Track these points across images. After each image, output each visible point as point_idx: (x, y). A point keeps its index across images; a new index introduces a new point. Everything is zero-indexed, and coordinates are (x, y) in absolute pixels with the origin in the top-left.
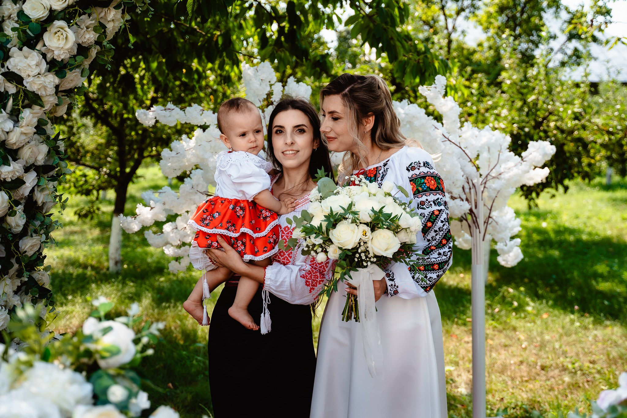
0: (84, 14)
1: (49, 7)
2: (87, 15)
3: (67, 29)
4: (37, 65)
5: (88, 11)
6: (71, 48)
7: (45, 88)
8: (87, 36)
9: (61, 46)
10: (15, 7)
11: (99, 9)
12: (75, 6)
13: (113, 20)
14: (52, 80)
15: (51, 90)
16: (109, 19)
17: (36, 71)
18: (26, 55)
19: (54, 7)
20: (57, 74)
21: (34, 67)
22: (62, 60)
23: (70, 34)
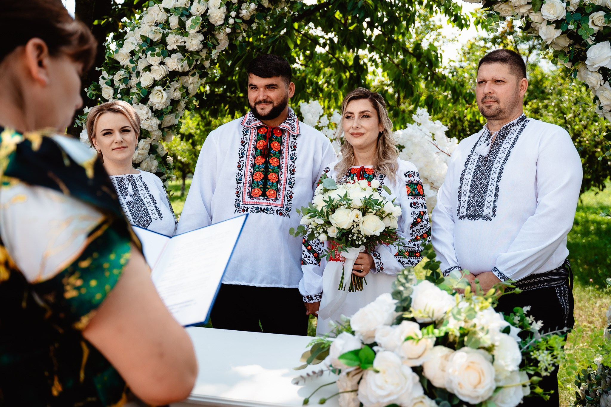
0: (173, 81)
1: (153, 79)
2: (175, 82)
3: (163, 91)
4: (147, 113)
5: (176, 79)
6: (166, 102)
7: (152, 126)
8: (175, 94)
9: (159, 101)
10: (137, 80)
11: (184, 77)
12: (166, 77)
13: (193, 83)
14: (155, 122)
15: (156, 127)
16: (189, 83)
17: (146, 117)
18: (141, 108)
19: (156, 79)
20: (158, 118)
21: (145, 115)
22: (162, 109)
23: (164, 93)
